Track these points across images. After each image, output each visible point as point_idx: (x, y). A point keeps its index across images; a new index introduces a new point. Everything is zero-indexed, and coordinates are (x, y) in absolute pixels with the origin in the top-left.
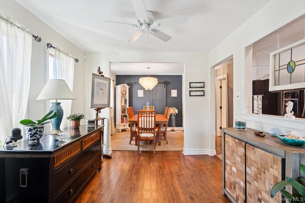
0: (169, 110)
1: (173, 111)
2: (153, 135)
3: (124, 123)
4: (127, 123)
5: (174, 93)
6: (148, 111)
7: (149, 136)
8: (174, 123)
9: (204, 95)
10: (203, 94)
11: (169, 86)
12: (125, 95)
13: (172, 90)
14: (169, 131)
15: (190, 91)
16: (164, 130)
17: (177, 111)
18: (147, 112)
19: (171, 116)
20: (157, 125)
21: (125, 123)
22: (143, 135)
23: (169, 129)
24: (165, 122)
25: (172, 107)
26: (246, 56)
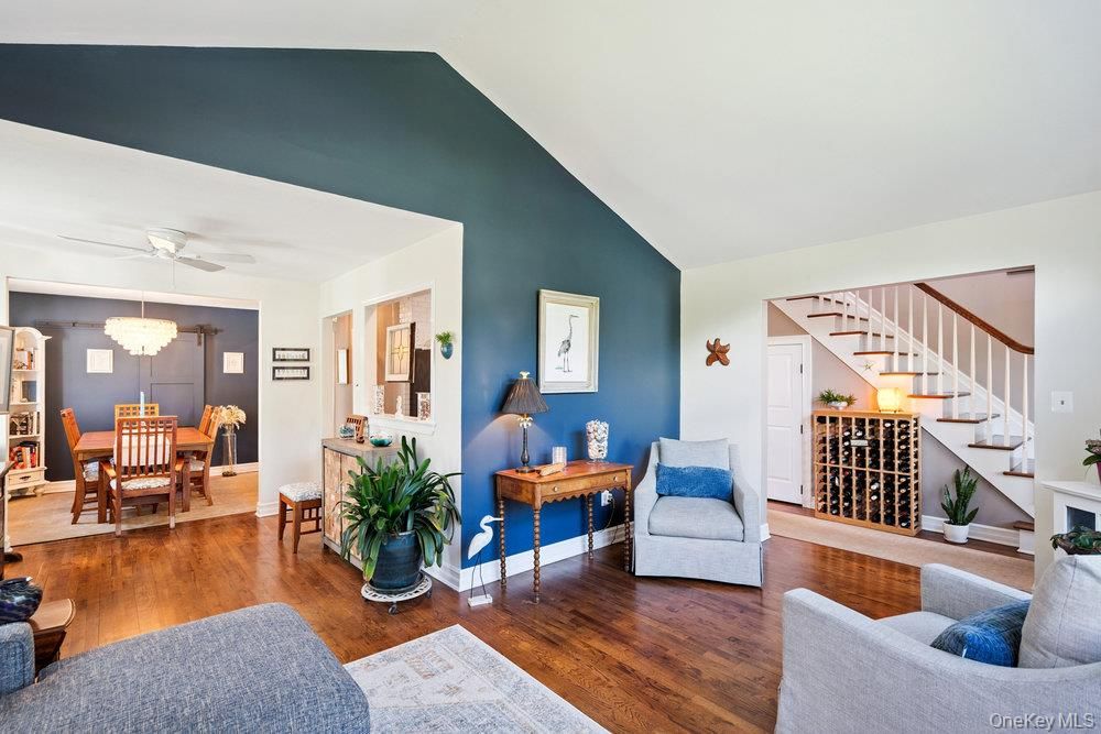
0: (217, 413)
1: (232, 415)
2: (167, 481)
3: (22, 467)
4: (37, 468)
5: (233, 363)
6: (143, 420)
7: (154, 486)
8: (231, 452)
9: (308, 378)
10: (305, 376)
11: (217, 341)
12: (29, 367)
13: (225, 354)
14: (215, 478)
15: (274, 369)
16: (201, 469)
17: (242, 416)
18: (140, 420)
19: (222, 430)
20: (180, 456)
21: (30, 469)
22: (135, 485)
23: (215, 472)
24: (206, 445)
25: (225, 405)
26: (367, 319)
